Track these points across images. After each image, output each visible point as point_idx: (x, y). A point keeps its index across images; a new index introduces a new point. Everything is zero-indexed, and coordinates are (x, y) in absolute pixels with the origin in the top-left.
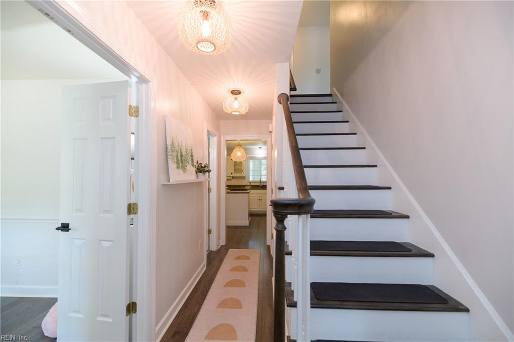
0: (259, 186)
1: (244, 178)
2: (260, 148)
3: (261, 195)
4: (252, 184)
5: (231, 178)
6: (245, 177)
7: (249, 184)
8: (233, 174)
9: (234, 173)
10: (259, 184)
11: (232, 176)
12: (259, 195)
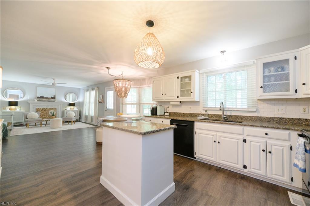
0: (221, 116)
1: (196, 103)
2: (223, 52)
3: (219, 134)
4: (210, 113)
5: (179, 103)
6: (198, 102)
7: (204, 112)
8: (179, 97)
9: (181, 96)
10: (220, 113)
11: (178, 100)
12: (215, 133)
